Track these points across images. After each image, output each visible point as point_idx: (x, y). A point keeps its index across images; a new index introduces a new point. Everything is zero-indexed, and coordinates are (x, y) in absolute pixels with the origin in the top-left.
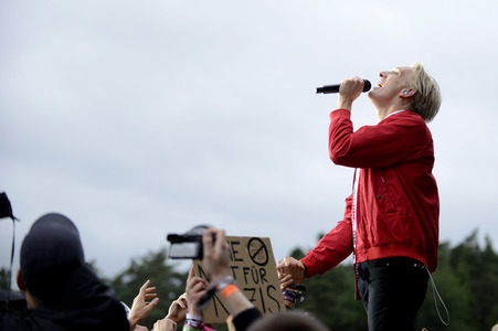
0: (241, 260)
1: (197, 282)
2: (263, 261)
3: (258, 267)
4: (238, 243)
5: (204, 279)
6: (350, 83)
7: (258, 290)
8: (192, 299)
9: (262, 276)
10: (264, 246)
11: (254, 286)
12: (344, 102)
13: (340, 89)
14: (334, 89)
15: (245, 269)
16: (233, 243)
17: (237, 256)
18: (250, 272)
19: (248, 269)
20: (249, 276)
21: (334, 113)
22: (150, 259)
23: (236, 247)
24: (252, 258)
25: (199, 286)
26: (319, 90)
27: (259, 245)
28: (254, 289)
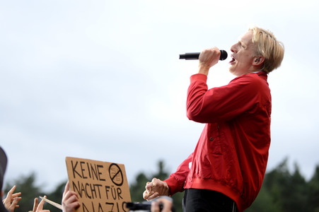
0: (104, 180)
1: (72, 195)
2: (119, 182)
3: (116, 187)
4: (102, 166)
5: (76, 193)
6: (207, 53)
7: (115, 205)
8: (67, 208)
9: (119, 194)
10: (120, 171)
11: (113, 201)
12: (201, 68)
13: (200, 56)
14: (195, 56)
15: (107, 187)
16: (98, 166)
17: (102, 177)
18: (110, 190)
19: (109, 187)
20: (109, 193)
21: (193, 77)
22: (22, 182)
23: (101, 170)
24: (112, 179)
25: (72, 198)
26: (182, 57)
27: (116, 169)
28: (113, 204)
